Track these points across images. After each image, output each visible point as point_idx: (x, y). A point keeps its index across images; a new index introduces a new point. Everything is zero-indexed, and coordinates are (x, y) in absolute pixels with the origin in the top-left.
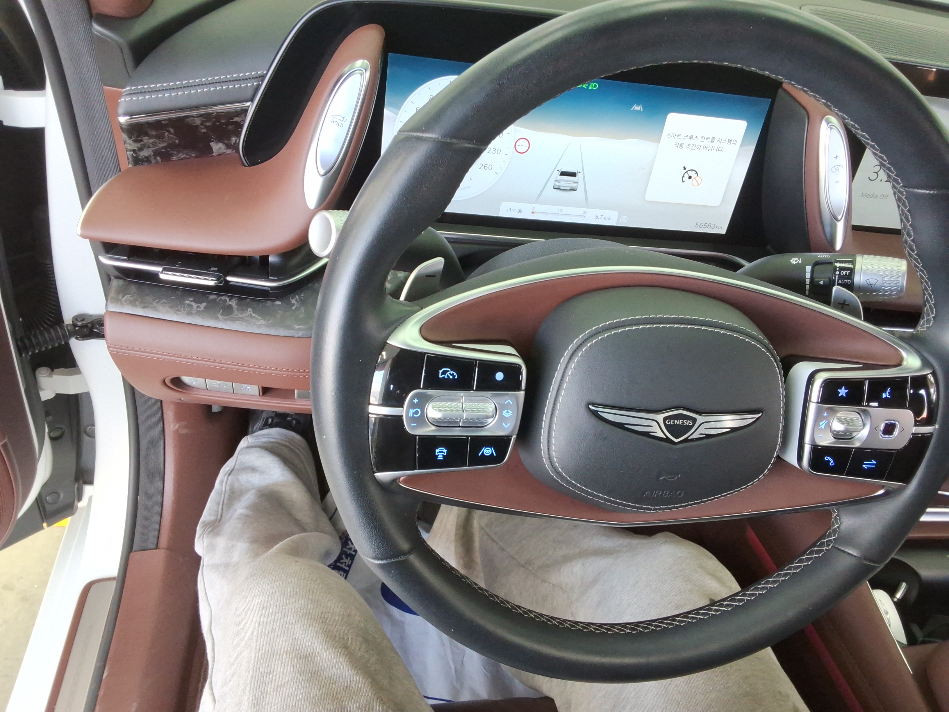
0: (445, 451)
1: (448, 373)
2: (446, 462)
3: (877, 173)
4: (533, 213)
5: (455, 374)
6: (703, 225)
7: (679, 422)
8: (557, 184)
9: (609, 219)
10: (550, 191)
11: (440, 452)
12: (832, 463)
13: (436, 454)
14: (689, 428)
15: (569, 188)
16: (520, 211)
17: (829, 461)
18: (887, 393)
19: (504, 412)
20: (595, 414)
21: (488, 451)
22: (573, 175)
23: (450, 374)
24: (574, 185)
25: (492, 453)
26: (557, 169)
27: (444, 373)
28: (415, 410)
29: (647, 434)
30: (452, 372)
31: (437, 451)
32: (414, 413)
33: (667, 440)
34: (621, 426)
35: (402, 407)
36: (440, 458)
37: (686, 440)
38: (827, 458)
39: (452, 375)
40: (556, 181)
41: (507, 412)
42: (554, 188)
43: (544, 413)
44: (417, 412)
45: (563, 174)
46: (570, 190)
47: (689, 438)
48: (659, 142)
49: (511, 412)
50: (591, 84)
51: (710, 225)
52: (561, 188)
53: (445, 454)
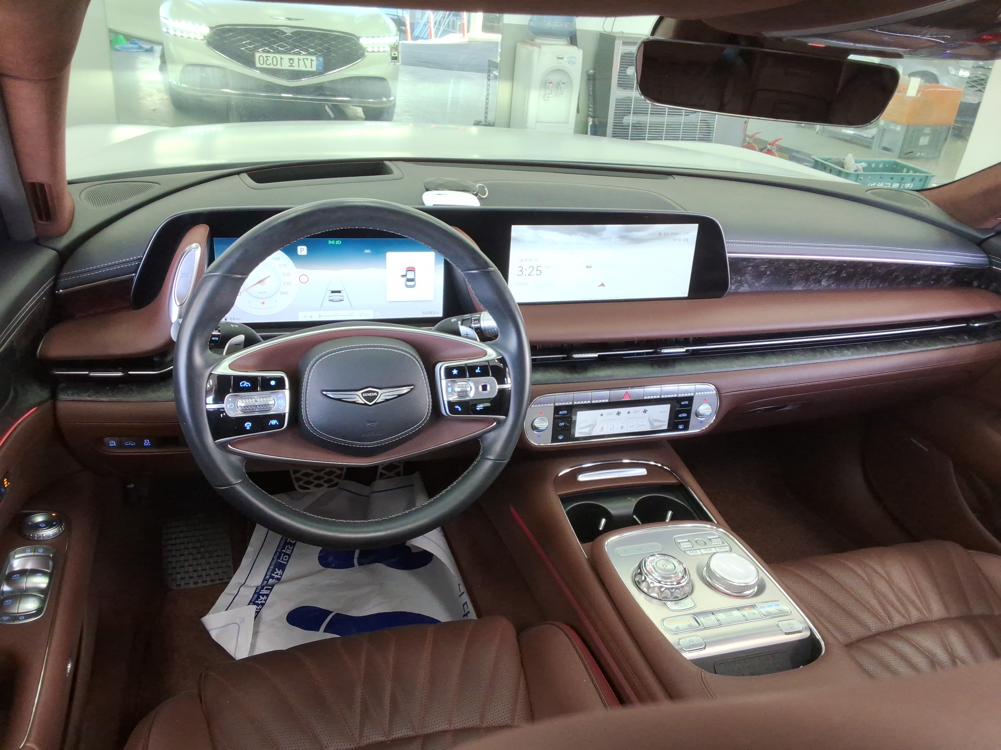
0: (250, 424)
1: (245, 384)
2: (252, 430)
3: (521, 271)
4: (319, 316)
5: (249, 384)
6: (427, 312)
7: (370, 395)
8: (331, 298)
9: (368, 315)
10: (327, 303)
11: (247, 425)
12: (460, 409)
13: (246, 426)
14: (375, 397)
15: (339, 300)
16: (311, 317)
17: (458, 409)
18: (478, 370)
19: (279, 401)
20: (325, 395)
21: (274, 422)
22: (339, 292)
23: (246, 384)
24: (342, 298)
25: (276, 423)
26: (328, 290)
27: (243, 384)
28: (230, 405)
29: (354, 403)
30: (247, 383)
31: (246, 424)
32: (230, 406)
33: (365, 404)
34: (340, 400)
35: (223, 403)
36: (248, 428)
37: (376, 403)
38: (457, 407)
39: (247, 384)
40: (330, 296)
41: (281, 401)
42: (329, 301)
43: (302, 400)
44: (232, 406)
45: (333, 292)
46: (339, 301)
47: (377, 402)
48: (386, 269)
49: (282, 401)
50: (337, 241)
51: (431, 312)
52: (334, 300)
53: (250, 426)
